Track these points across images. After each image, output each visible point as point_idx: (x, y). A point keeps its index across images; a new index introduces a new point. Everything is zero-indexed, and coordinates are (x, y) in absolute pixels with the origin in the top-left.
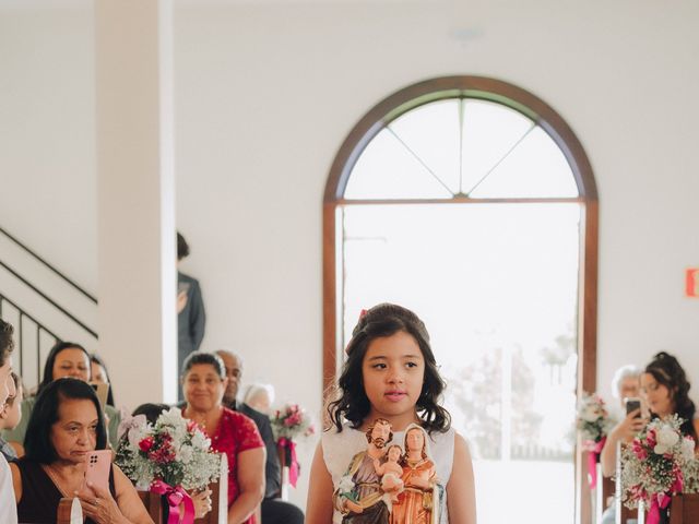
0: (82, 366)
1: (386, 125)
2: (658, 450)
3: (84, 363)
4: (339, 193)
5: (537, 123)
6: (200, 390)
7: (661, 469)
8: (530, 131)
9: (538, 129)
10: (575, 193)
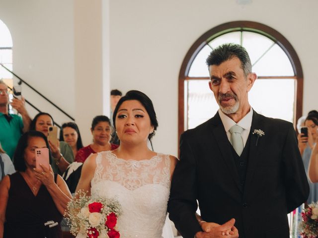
0: (49, 123)
1: (207, 43)
2: (313, 217)
3: (50, 121)
4: (186, 74)
5: (276, 42)
6: (103, 135)
7: (314, 227)
8: (272, 46)
9: (276, 45)
10: (292, 74)
